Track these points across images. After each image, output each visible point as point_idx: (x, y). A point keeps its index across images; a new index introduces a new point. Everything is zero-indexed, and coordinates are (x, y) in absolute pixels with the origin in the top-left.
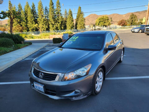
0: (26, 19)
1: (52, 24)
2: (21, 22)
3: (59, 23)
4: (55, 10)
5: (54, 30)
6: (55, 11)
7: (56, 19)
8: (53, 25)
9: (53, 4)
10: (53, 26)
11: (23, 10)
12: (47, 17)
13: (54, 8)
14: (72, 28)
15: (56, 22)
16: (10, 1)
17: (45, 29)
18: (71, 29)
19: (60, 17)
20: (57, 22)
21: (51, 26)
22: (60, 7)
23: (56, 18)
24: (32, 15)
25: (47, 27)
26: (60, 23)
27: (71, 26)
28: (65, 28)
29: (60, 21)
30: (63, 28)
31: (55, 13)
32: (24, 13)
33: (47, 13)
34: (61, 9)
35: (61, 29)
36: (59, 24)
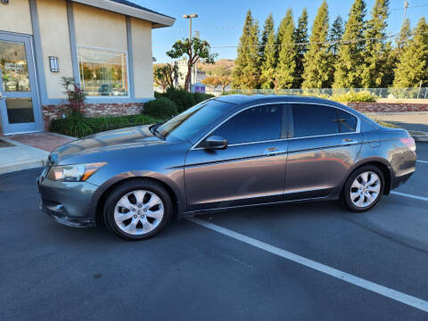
0: (276, 55)
1: (344, 69)
2: (261, 64)
3: (368, 64)
4: (365, 25)
5: (345, 86)
6: (365, 29)
7: (362, 53)
8: (347, 71)
9: (363, 7)
10: (346, 76)
11: (275, 32)
12: (335, 48)
13: (364, 19)
14: (415, 81)
15: (359, 63)
16: (250, 13)
17: (320, 83)
18: (410, 86)
19: (378, 47)
20: (363, 62)
21: (338, 75)
22: (386, 14)
23: (361, 50)
24: (293, 44)
25: (326, 78)
26: (373, 66)
27: (412, 75)
28: (388, 81)
29: (373, 60)
30: (378, 81)
31: (365, 33)
32: (275, 40)
33: (336, 37)
34: (388, 20)
35: (372, 85)
36: (367, 70)
